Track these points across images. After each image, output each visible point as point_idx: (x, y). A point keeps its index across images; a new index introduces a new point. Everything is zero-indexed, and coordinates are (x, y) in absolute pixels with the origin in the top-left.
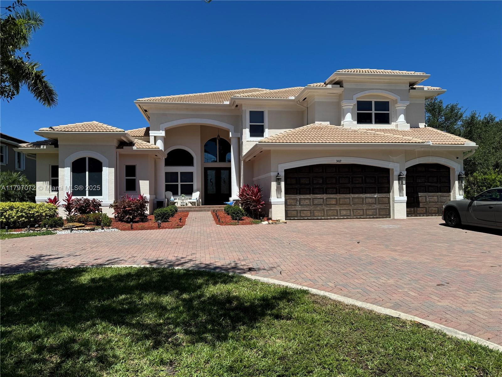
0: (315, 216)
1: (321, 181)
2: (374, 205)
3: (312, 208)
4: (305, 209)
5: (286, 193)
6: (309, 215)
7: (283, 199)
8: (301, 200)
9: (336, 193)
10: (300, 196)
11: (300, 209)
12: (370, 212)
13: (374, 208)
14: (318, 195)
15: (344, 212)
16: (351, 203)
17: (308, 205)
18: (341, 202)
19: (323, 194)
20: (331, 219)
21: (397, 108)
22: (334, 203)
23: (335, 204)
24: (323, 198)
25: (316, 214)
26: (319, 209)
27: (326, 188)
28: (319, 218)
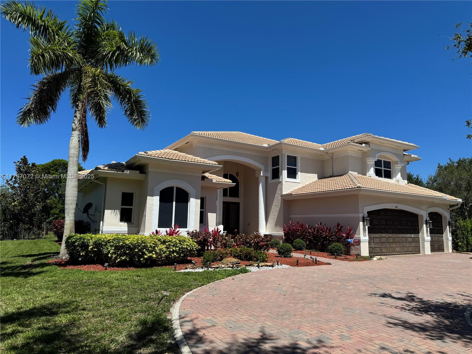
0: (383, 253)
1: (384, 223)
2: (412, 243)
3: (380, 245)
4: (377, 246)
5: (369, 233)
6: (380, 252)
7: (367, 238)
8: (374, 238)
9: (393, 233)
10: (373, 235)
11: (374, 246)
12: (410, 249)
13: (412, 246)
14: (383, 235)
15: (398, 249)
16: (401, 242)
17: (378, 243)
18: (396, 241)
19: (386, 233)
20: (392, 255)
21: (396, 168)
22: (392, 241)
23: (392, 242)
24: (386, 237)
25: (383, 251)
26: (384, 246)
27: (388, 229)
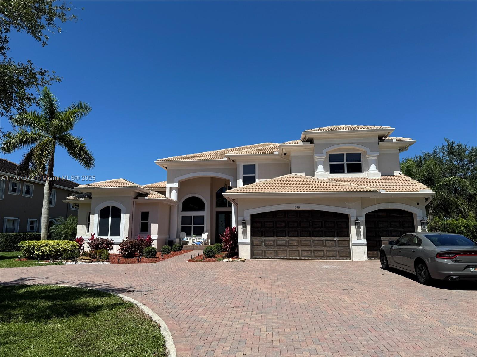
0: (279, 256)
1: (283, 225)
2: (334, 247)
3: (275, 248)
4: (270, 249)
5: (252, 235)
6: (273, 255)
7: (248, 240)
8: (266, 241)
9: (298, 236)
10: (265, 238)
11: (265, 249)
12: (330, 254)
13: (334, 250)
14: (282, 237)
15: (305, 253)
16: (312, 245)
17: (272, 246)
18: (302, 244)
19: (286, 236)
20: (293, 259)
21: (368, 159)
22: (296, 244)
23: (297, 246)
24: (286, 240)
25: (280, 254)
26: (282, 250)
27: (288, 231)
28: (282, 258)
